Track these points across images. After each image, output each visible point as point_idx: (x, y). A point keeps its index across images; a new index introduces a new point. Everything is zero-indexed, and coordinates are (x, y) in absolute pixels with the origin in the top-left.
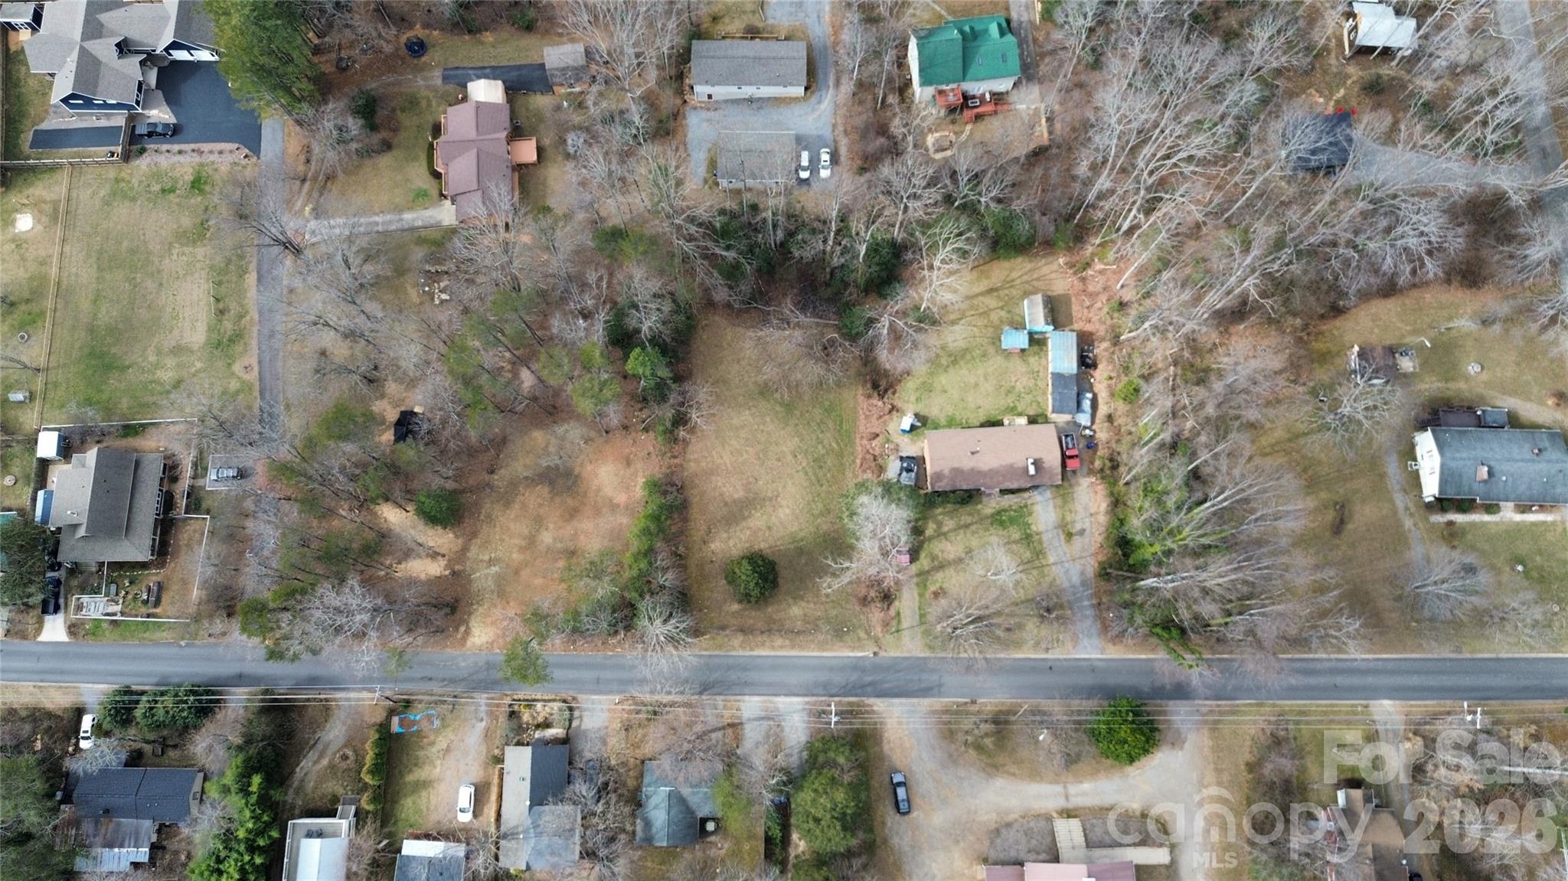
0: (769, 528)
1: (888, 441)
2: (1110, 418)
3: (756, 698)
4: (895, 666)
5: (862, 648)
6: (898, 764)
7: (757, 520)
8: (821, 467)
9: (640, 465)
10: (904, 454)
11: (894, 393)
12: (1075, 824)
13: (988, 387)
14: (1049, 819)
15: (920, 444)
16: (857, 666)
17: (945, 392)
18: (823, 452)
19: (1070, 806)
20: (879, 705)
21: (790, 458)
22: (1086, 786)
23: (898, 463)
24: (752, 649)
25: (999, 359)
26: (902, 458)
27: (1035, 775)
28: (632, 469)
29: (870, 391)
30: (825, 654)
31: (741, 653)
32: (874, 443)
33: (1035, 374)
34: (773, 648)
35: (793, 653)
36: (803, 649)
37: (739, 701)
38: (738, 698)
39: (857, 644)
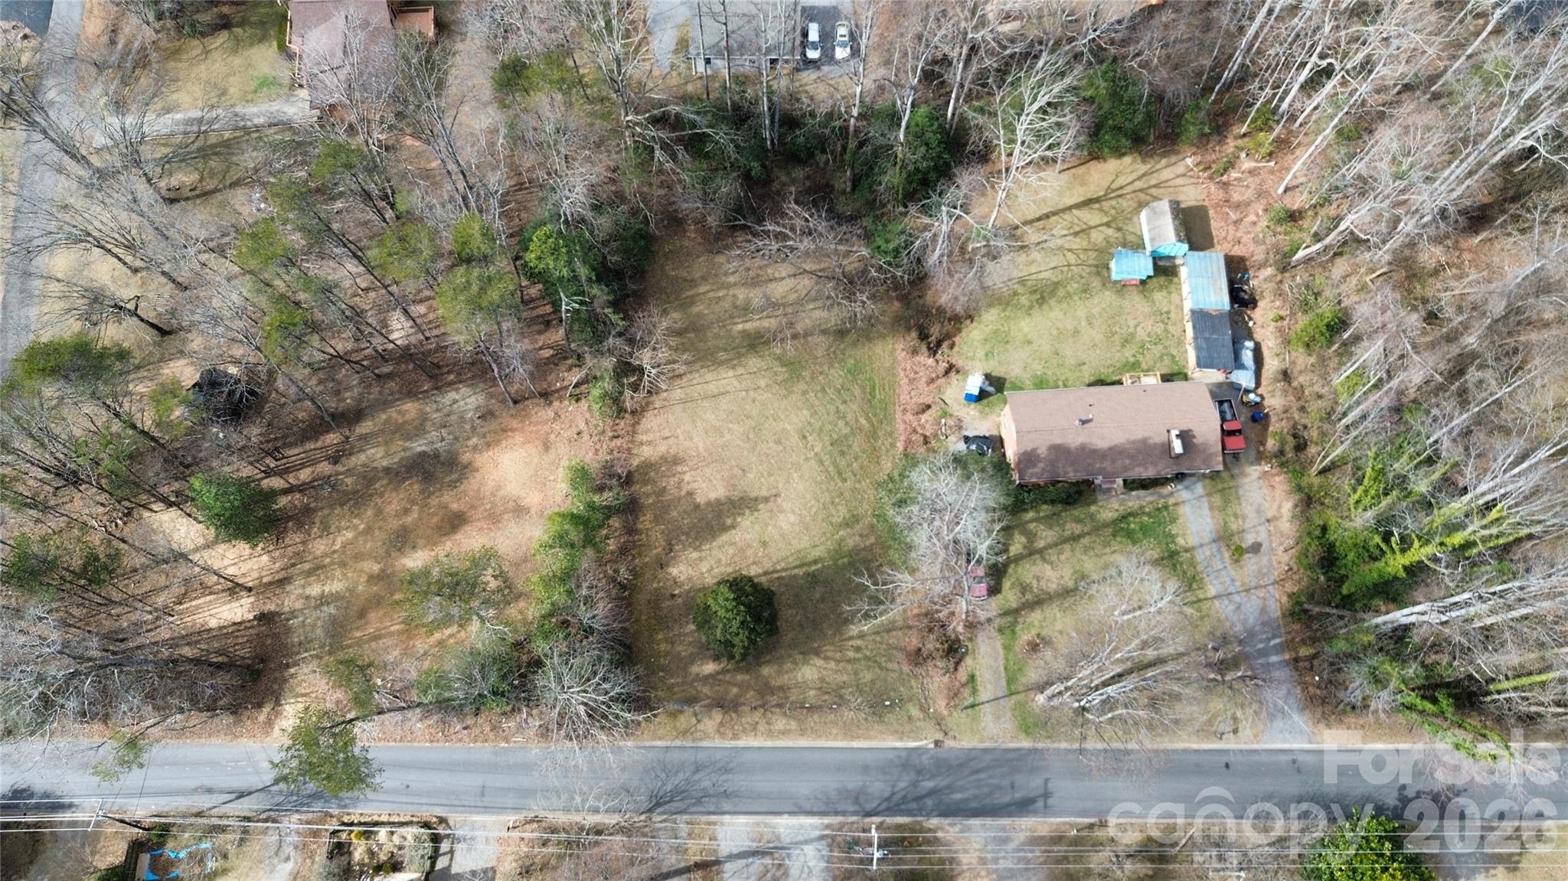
0: (764, 544)
1: (945, 414)
2: (1286, 375)
3: (742, 819)
4: (969, 763)
5: (915, 734)
7: (747, 531)
8: (842, 453)
9: (563, 449)
10: (970, 434)
11: (952, 346)
13: (1096, 334)
15: (993, 418)
16: (907, 762)
17: (1030, 342)
18: (847, 431)
20: (947, 829)
21: (795, 439)
23: (962, 446)
24: (735, 737)
25: (1109, 296)
26: (967, 439)
29: (915, 344)
30: (855, 744)
31: (718, 742)
32: (924, 417)
33: (1164, 317)
34: (770, 734)
35: (803, 742)
36: (819, 737)
37: (714, 824)
38: (713, 818)
39: (907, 728)
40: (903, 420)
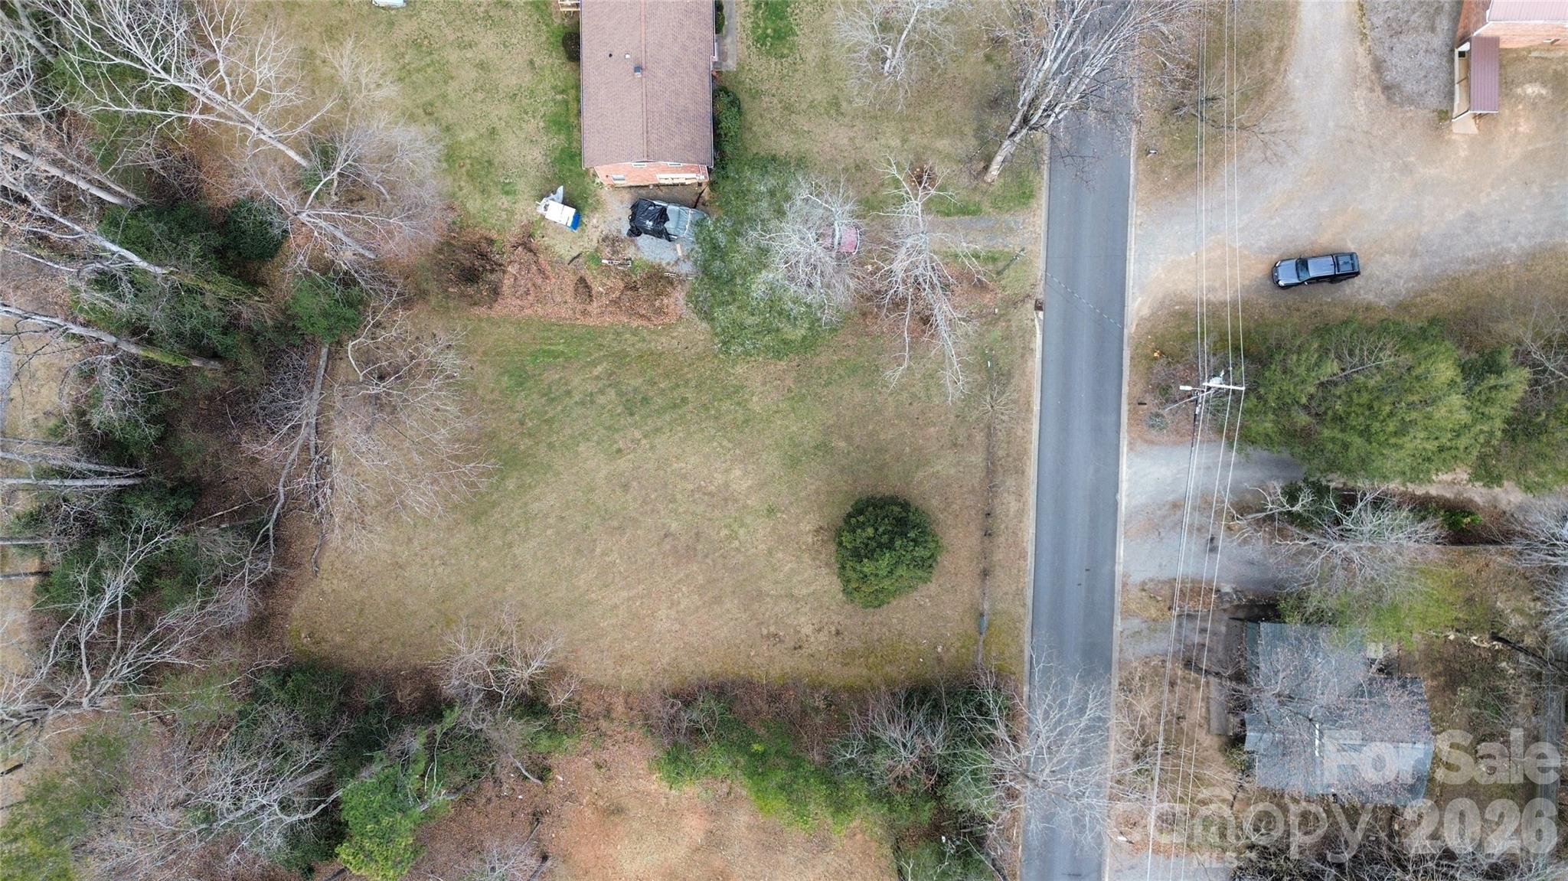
1: (595, 258)
3: (1121, 551)
5: (1028, 333)
6: (1260, 270)
9: (622, 788)
15: (605, 193)
20: (1138, 306)
23: (644, 240)
24: (1023, 556)
26: (636, 231)
28: (629, 803)
29: (484, 289)
30: (1036, 408)
31: (1027, 578)
32: (597, 288)
34: (1021, 512)
35: (1032, 471)
36: (1026, 452)
37: (1125, 585)
38: (1118, 586)
39: (1018, 342)
40: (598, 316)
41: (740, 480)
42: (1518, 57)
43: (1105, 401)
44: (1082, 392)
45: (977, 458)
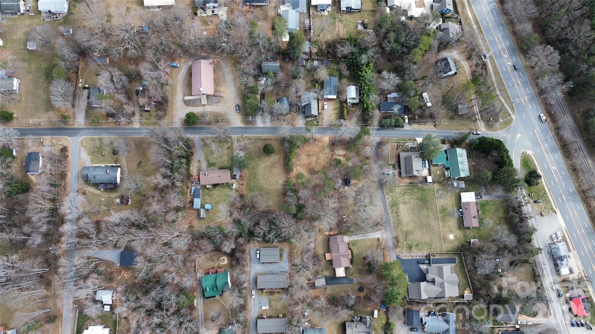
0: (266, 162)
1: (239, 183)
2: (188, 188)
3: (268, 126)
4: (238, 133)
5: (245, 136)
6: (238, 114)
7: (268, 163)
8: (254, 177)
9: (294, 175)
10: (235, 180)
11: (237, 195)
12: (203, 103)
13: (215, 196)
14: (208, 104)
15: (231, 182)
16: (246, 133)
17: (225, 195)
18: (254, 180)
19: (203, 107)
20: (242, 125)
21: (261, 179)
22: (200, 110)
23: (236, 178)
24: (269, 136)
25: (212, 202)
27: (211, 112)
29: (243, 195)
30: (253, 135)
31: (271, 135)
32: (242, 183)
33: (204, 199)
34: (264, 136)
35: (260, 135)
36: (258, 136)
38: (271, 126)
40: (245, 183)
41: (263, 165)
42: (215, 90)
43: (252, 128)
44: (252, 130)
45: (259, 141)
